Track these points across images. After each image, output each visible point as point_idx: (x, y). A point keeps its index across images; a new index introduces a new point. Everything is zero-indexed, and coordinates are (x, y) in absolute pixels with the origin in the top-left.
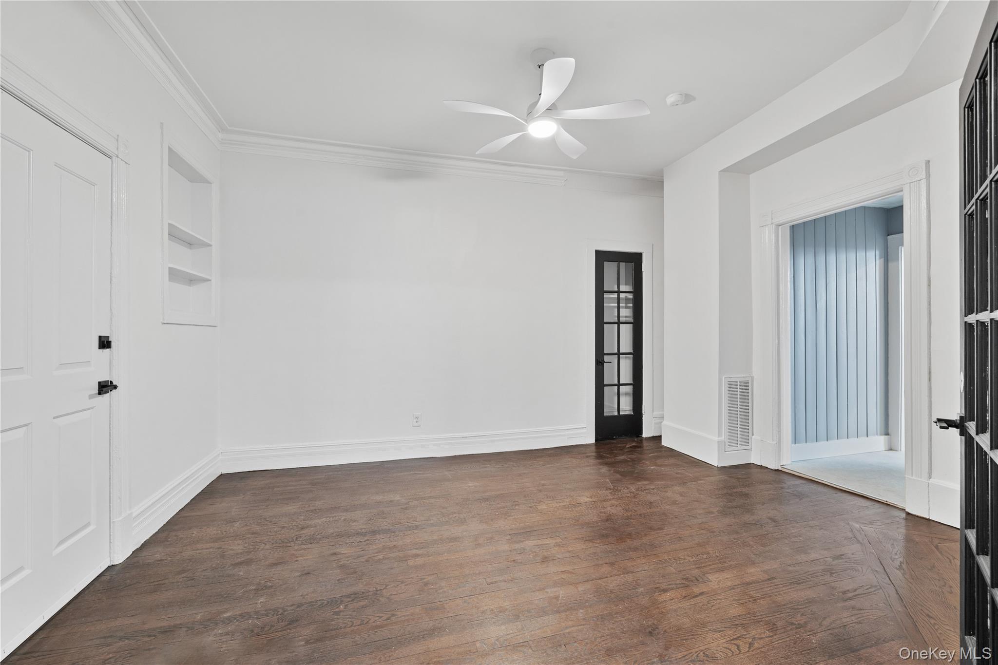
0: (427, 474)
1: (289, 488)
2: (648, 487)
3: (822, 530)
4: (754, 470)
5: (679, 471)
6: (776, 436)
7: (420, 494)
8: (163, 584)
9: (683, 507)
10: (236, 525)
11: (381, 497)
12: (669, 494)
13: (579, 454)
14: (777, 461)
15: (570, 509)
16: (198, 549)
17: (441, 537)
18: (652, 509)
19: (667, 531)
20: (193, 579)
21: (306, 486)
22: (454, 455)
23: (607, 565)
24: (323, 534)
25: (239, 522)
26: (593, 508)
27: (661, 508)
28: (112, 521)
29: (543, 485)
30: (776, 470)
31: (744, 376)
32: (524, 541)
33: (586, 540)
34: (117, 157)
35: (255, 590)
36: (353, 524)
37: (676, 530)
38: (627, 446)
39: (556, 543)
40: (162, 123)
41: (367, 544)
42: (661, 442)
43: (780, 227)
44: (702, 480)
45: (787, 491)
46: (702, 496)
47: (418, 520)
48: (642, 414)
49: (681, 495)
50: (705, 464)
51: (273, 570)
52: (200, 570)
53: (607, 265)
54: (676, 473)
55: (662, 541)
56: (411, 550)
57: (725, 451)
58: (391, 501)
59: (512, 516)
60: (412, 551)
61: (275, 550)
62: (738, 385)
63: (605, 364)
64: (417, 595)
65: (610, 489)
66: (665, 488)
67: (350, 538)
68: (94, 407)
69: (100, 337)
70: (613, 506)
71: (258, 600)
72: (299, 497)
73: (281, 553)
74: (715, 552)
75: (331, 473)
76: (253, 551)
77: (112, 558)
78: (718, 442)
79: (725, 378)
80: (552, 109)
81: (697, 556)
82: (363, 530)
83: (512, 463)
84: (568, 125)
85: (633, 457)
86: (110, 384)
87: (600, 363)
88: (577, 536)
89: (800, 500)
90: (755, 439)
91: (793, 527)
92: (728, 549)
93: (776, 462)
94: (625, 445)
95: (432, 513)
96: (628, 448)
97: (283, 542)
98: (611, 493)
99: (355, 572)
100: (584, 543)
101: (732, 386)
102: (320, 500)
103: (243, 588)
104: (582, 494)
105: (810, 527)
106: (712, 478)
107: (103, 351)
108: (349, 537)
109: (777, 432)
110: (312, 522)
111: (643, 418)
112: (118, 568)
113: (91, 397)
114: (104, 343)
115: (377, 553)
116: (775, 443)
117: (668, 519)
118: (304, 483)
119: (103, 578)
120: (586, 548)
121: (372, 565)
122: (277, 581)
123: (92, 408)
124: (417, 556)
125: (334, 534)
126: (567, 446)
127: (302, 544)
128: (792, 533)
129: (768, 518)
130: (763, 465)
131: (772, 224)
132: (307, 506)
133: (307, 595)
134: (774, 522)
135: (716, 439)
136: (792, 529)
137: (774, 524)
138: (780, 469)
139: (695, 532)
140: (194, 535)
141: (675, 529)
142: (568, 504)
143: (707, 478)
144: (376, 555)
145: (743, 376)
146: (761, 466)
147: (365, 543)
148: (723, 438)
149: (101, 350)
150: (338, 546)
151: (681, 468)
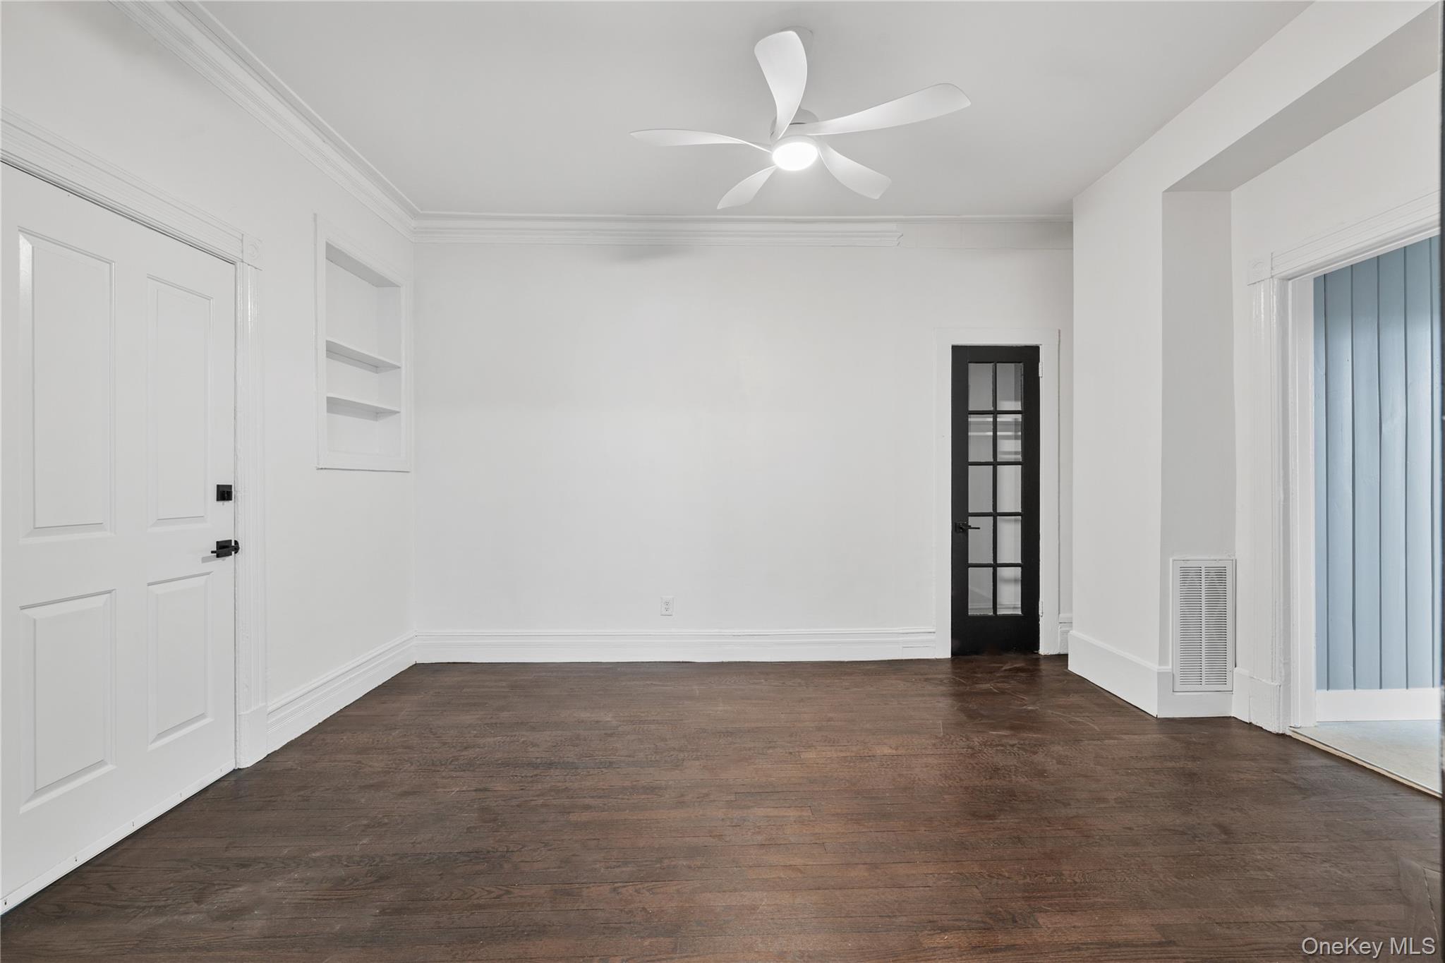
0: (667, 686)
1: (483, 690)
2: (1004, 741)
3: (1327, 865)
4: (1235, 731)
5: (1078, 719)
6: (1281, 672)
7: (643, 715)
8: (275, 801)
9: (1052, 785)
10: (393, 734)
11: (588, 715)
12: (1039, 758)
13: (916, 674)
14: (1281, 718)
15: (852, 764)
16: (335, 761)
17: (635, 783)
18: (992, 780)
19: (1001, 823)
20: (307, 800)
21: (503, 690)
22: (721, 661)
23: (865, 866)
24: (487, 759)
25: (400, 730)
26: (890, 766)
27: (1011, 781)
28: (237, 714)
29: (830, 719)
30: (1278, 735)
31: (1215, 558)
32: (752, 807)
33: (851, 820)
34: (243, 262)
35: (365, 825)
36: (531, 750)
37: (1019, 823)
38: (1004, 668)
39: (800, 817)
40: (315, 215)
41: (532, 782)
42: (1067, 665)
43: (1290, 282)
44: (1115, 739)
45: (1285, 777)
46: (1099, 768)
47: (617, 754)
48: (1039, 615)
49: (1059, 762)
50: (1135, 709)
51: (401, 801)
52: (323, 789)
53: (973, 367)
54: (1070, 722)
55: (983, 840)
56: (585, 797)
57: (1173, 691)
58: (597, 722)
59: (755, 765)
60: (585, 799)
61: (418, 774)
62: (1203, 577)
63: (969, 530)
64: (555, 868)
65: (937, 737)
66: (1035, 745)
67: (517, 769)
68: (211, 572)
69: (218, 486)
70: (927, 766)
71: (360, 840)
72: (486, 703)
73: (422, 779)
74: (1075, 875)
75: (544, 674)
76: (392, 771)
77: (238, 760)
78: (1159, 674)
79: (1174, 560)
80: (802, 120)
81: (1036, 876)
82: (539, 760)
83: (799, 681)
84: (843, 143)
85: (1006, 686)
86: (235, 544)
87: (960, 530)
88: (839, 811)
89: (1304, 798)
90: (1239, 674)
91: (1262, 850)
92: (1104, 872)
93: (1278, 719)
94: (1001, 665)
95: (642, 746)
96: (1006, 670)
97: (433, 764)
98: (934, 745)
99: (495, 820)
100: (845, 824)
101: (1188, 576)
102: (509, 711)
103: (353, 821)
104: (886, 741)
105: (1302, 853)
106: (1136, 737)
107: (223, 504)
108: (515, 767)
109: (1282, 665)
110: (481, 741)
111: (1040, 623)
112: (242, 773)
113: (205, 560)
114: (224, 494)
115: (538, 796)
116: (1276, 684)
117: (1014, 802)
118: (504, 684)
119: (221, 784)
120: (843, 833)
121: (521, 813)
122: (396, 817)
123: (208, 574)
124: (587, 808)
125: (500, 762)
126: (902, 660)
127: (455, 770)
128: (1257, 861)
129: (1214, 825)
130: (1254, 722)
131: (1272, 277)
132: (489, 716)
133: (420, 843)
134: (1226, 834)
135: (1155, 667)
136: (1257, 852)
137: (1223, 837)
138: (1289, 733)
139: (1053, 832)
140: (342, 741)
141: (1016, 821)
142: (853, 754)
143: (1124, 737)
144: (535, 798)
145: (1212, 558)
146: (1250, 723)
147: (530, 779)
148: (1170, 667)
149: (221, 503)
150: (494, 779)
151: (1084, 714)
